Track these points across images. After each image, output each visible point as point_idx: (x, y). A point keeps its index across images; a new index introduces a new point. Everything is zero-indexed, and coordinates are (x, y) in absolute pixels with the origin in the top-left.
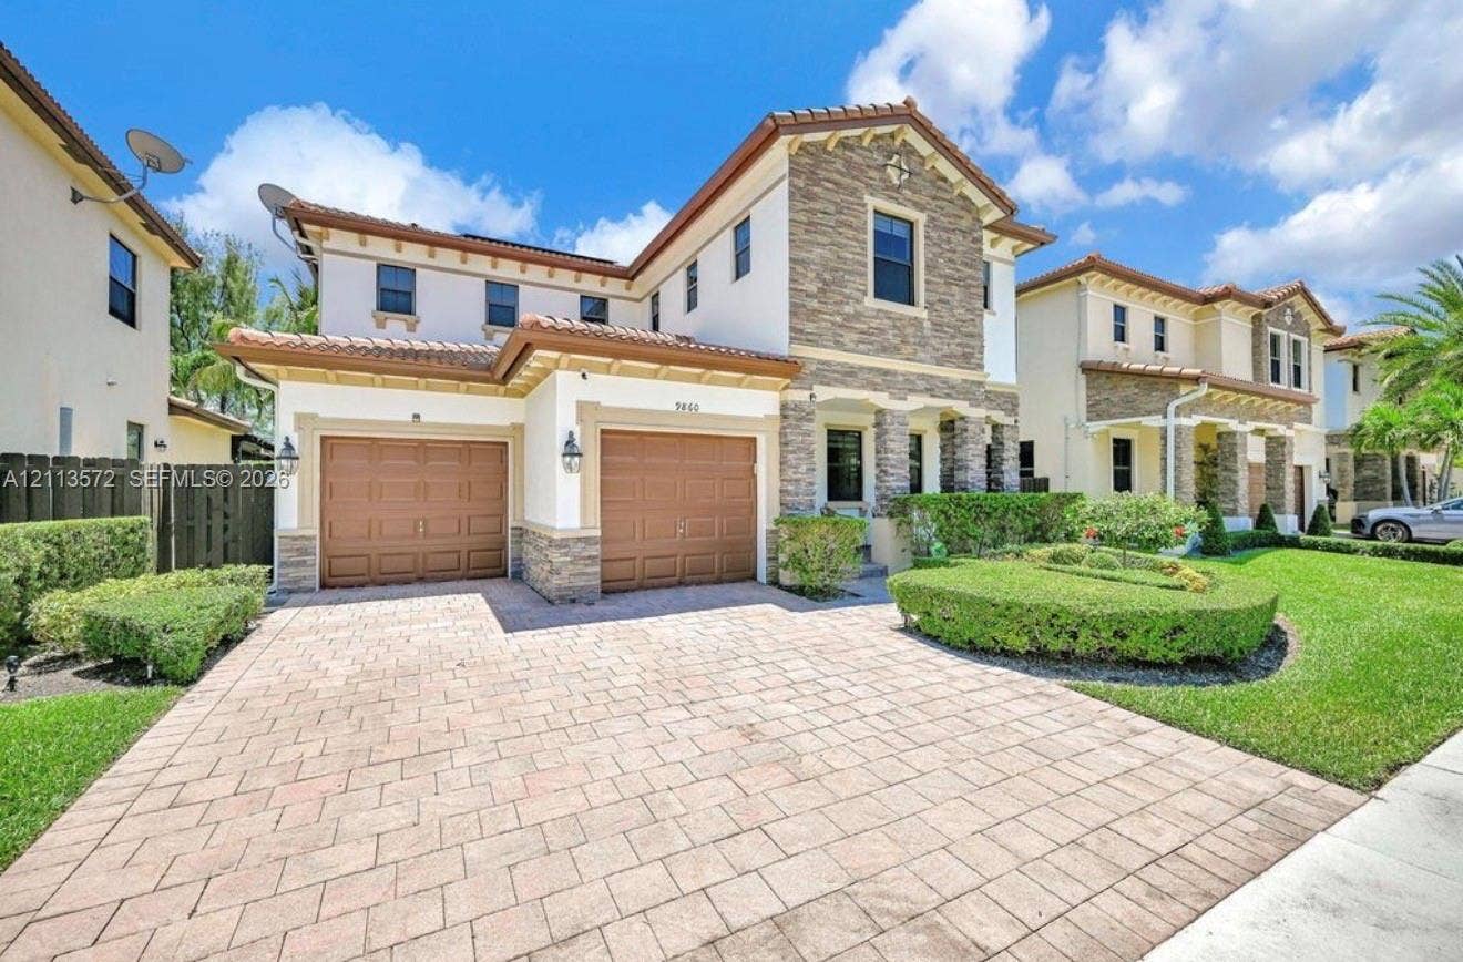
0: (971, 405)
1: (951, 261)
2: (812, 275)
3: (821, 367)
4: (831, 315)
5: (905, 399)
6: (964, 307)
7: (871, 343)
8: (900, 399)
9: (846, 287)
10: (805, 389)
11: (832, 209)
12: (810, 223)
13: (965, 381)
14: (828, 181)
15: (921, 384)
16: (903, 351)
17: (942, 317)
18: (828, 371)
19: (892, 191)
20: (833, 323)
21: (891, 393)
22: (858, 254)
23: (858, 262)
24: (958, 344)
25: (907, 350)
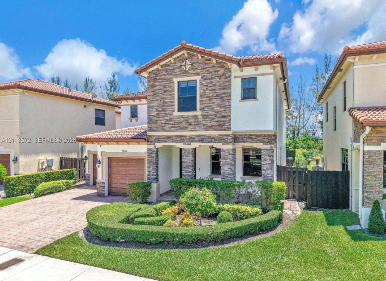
0: (223, 144)
1: (213, 90)
2: (155, 110)
3: (157, 137)
4: (161, 121)
5: (190, 144)
6: (219, 106)
7: (176, 127)
8: (188, 144)
9: (166, 111)
10: (152, 144)
11: (162, 87)
12: (155, 94)
13: (220, 135)
14: (160, 79)
15: (197, 139)
16: (189, 128)
17: (208, 113)
18: (160, 138)
19: (185, 73)
20: (162, 123)
21: (184, 143)
22: (171, 99)
23: (171, 102)
24: (217, 121)
25: (191, 127)
